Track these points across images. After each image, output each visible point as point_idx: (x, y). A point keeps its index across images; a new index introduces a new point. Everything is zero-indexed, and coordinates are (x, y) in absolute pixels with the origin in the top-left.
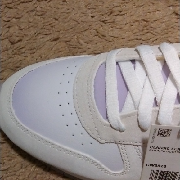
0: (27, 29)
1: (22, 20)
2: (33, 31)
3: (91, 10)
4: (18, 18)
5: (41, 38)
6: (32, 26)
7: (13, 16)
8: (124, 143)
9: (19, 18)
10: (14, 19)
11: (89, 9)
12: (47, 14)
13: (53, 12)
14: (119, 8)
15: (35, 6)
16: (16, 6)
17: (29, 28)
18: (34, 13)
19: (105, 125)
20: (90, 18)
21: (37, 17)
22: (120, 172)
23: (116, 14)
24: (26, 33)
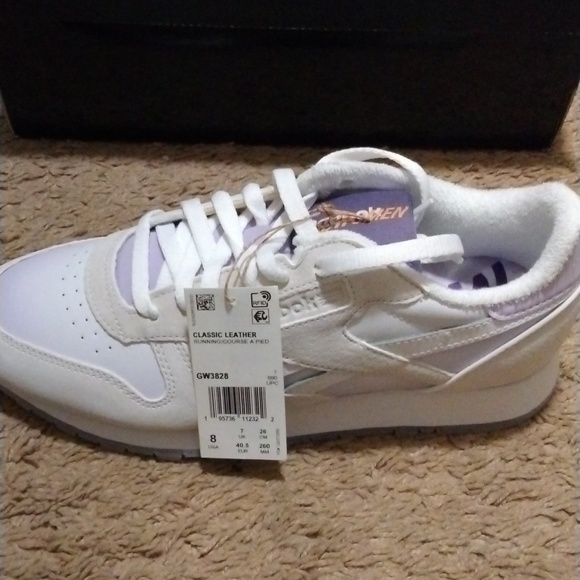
0: (31, 220)
1: (23, 206)
2: (41, 223)
3: (149, 188)
4: (15, 204)
5: (55, 234)
6: (39, 216)
7: (8, 200)
8: (159, 339)
9: (19, 203)
10: (9, 206)
11: (145, 186)
12: (68, 195)
13: (79, 192)
14: (200, 184)
15: (49, 184)
16: (14, 186)
17: (34, 218)
18: (46, 195)
19: (129, 312)
20: (147, 199)
21: (50, 201)
22: (161, 398)
23: (193, 192)
24: (28, 227)
